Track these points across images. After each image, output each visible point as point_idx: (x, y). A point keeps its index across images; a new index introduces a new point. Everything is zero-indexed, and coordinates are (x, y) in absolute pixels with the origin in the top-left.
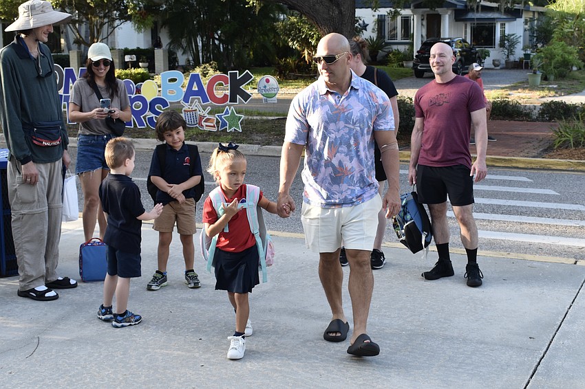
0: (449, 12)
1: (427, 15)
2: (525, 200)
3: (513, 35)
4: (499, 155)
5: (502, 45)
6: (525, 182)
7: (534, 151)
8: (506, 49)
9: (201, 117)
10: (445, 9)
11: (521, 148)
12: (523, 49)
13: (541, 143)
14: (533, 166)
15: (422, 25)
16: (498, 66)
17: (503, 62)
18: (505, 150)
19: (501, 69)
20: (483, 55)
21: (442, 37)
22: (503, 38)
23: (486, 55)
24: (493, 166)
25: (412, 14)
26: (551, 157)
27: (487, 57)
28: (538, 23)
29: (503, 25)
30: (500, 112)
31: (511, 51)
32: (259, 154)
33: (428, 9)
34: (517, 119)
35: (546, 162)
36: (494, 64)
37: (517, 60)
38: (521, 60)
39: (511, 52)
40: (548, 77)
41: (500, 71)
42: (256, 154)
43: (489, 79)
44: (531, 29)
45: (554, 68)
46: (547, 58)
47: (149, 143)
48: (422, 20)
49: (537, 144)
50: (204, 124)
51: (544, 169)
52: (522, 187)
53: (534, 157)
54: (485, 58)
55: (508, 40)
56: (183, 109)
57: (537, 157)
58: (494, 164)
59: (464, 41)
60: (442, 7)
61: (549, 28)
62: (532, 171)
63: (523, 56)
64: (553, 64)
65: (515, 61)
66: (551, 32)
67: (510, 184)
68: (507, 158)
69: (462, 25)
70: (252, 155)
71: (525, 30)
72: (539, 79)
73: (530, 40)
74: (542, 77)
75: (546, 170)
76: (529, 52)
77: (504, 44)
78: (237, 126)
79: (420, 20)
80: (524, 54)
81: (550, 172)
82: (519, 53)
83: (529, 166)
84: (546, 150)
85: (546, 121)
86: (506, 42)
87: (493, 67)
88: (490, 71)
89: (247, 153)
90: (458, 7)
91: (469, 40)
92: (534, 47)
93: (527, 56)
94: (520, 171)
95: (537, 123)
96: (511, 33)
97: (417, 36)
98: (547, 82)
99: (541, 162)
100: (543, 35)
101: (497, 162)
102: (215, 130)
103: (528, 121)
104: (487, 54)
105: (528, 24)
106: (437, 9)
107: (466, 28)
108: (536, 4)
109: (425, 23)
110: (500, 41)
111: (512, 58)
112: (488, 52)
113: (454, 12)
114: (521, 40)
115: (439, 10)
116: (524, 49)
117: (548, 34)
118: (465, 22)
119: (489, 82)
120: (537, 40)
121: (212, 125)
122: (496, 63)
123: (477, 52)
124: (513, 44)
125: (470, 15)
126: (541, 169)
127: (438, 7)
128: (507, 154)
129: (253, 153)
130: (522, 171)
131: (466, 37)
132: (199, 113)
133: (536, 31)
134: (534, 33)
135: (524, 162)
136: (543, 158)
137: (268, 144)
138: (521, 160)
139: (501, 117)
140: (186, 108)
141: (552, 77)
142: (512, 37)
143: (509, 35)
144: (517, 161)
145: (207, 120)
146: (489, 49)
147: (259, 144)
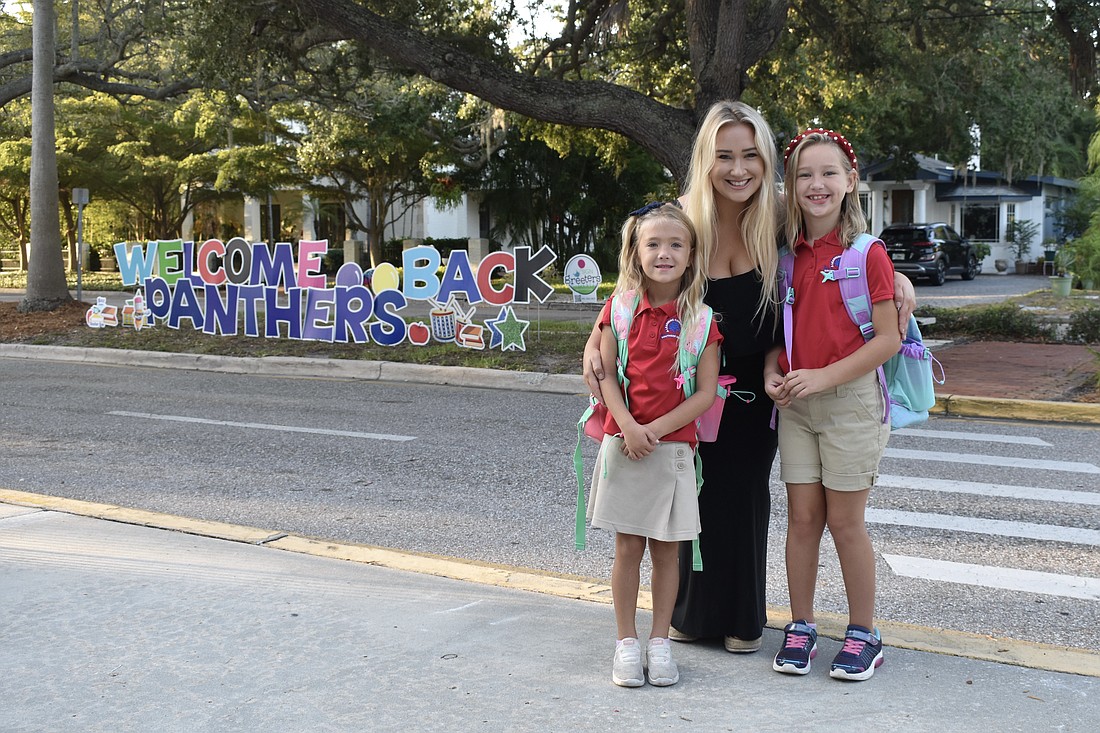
0: (927, 186)
1: (893, 191)
2: (1034, 485)
3: (1028, 222)
4: (989, 395)
5: (1010, 238)
6: (1036, 448)
7: (1057, 390)
8: (1017, 243)
9: (460, 325)
10: (921, 181)
11: (1031, 384)
12: (1043, 244)
13: (1072, 377)
14: (1055, 417)
15: (885, 206)
16: (1004, 270)
17: (1012, 264)
18: (1001, 387)
19: (1009, 274)
20: (981, 253)
21: (915, 222)
22: (1012, 227)
23: (985, 254)
24: (977, 416)
25: (869, 189)
26: (1090, 400)
27: (986, 256)
28: (1066, 203)
29: (1011, 209)
30: (999, 327)
31: (1025, 247)
32: (542, 389)
33: (894, 182)
34: (1029, 340)
35: (1080, 410)
36: (997, 267)
37: (1034, 261)
38: (1040, 261)
39: (1024, 249)
40: (1083, 283)
41: (1006, 278)
42: (537, 389)
43: (988, 287)
44: (1057, 214)
45: (1093, 269)
46: (1082, 254)
47: (358, 368)
48: (885, 199)
49: (1062, 379)
50: (463, 336)
51: (1076, 423)
52: (1030, 457)
53: (1057, 400)
54: (983, 258)
55: (1019, 230)
56: (432, 310)
57: (1063, 400)
58: (977, 412)
59: (951, 230)
60: (915, 178)
61: (1084, 212)
62: (1053, 426)
63: (1043, 255)
64: (1091, 263)
65: (1030, 263)
66: (1088, 218)
67: (1006, 450)
68: (1003, 400)
69: (946, 206)
70: (530, 391)
71: (1047, 215)
72: (1068, 287)
73: (1055, 231)
74: (1073, 284)
75: (1080, 424)
76: (1052, 249)
77: (1014, 236)
78: (518, 341)
79: (882, 200)
80: (1046, 252)
81: (1088, 429)
82: (1037, 250)
83: (1047, 417)
84: (1080, 389)
85: (1081, 344)
86: (1016, 233)
87: (996, 271)
88: (992, 278)
89: (522, 387)
90: (940, 178)
91: (958, 230)
92: (1061, 241)
93: (1049, 255)
94: (1028, 425)
95: (1065, 346)
96: (1023, 219)
97: (876, 224)
98: (1082, 291)
99: (1071, 409)
100: (1075, 222)
101: (983, 409)
102: (481, 347)
103: (1047, 343)
104: (986, 252)
105: (1052, 205)
106: (906, 182)
107: (953, 211)
108: (1064, 174)
109: (889, 203)
110: (1007, 231)
111: (1026, 258)
112: (988, 248)
113: (934, 187)
114: (1040, 229)
115: (911, 184)
116: (1046, 243)
117: (1082, 221)
118: (953, 203)
119: (987, 291)
120: (1065, 230)
121: (477, 338)
122: (1001, 265)
123: (969, 247)
124: (1026, 237)
125: (961, 192)
126: (1070, 424)
127: (908, 179)
128: (1004, 394)
129: (533, 388)
130: (1032, 425)
131: (953, 225)
132: (456, 317)
133: (1065, 216)
134: (1060, 220)
135: (1036, 409)
136: (1075, 401)
137: (563, 372)
138: (1032, 404)
139: (1001, 337)
140: (436, 310)
141: (1090, 284)
142: (1026, 225)
143: (1020, 222)
144: (1022, 407)
145: (469, 330)
146: (990, 244)
147: (547, 371)
